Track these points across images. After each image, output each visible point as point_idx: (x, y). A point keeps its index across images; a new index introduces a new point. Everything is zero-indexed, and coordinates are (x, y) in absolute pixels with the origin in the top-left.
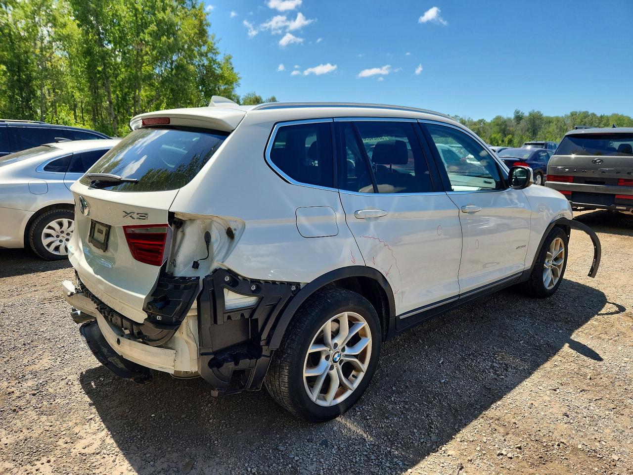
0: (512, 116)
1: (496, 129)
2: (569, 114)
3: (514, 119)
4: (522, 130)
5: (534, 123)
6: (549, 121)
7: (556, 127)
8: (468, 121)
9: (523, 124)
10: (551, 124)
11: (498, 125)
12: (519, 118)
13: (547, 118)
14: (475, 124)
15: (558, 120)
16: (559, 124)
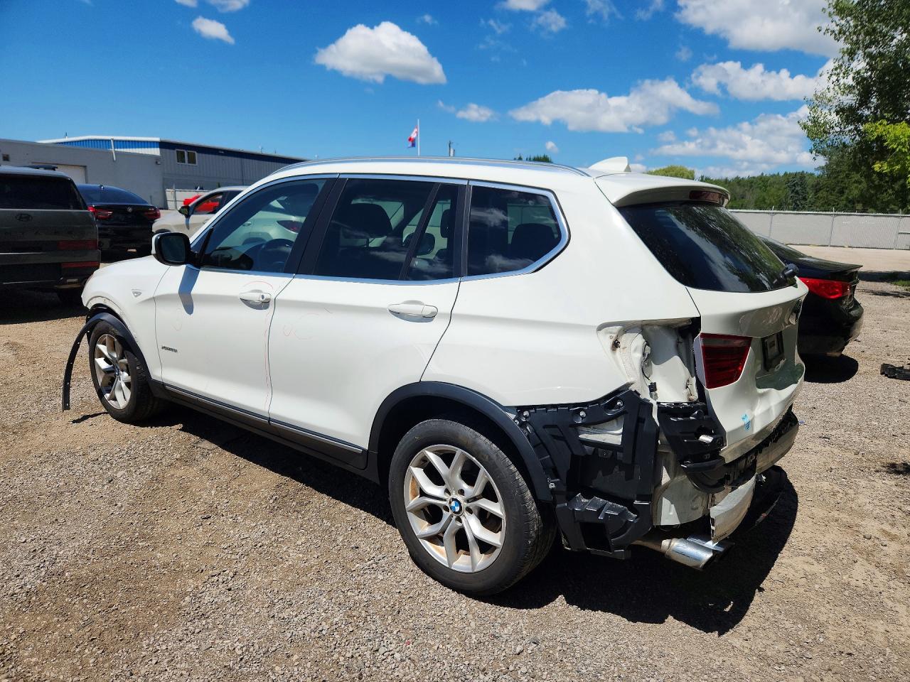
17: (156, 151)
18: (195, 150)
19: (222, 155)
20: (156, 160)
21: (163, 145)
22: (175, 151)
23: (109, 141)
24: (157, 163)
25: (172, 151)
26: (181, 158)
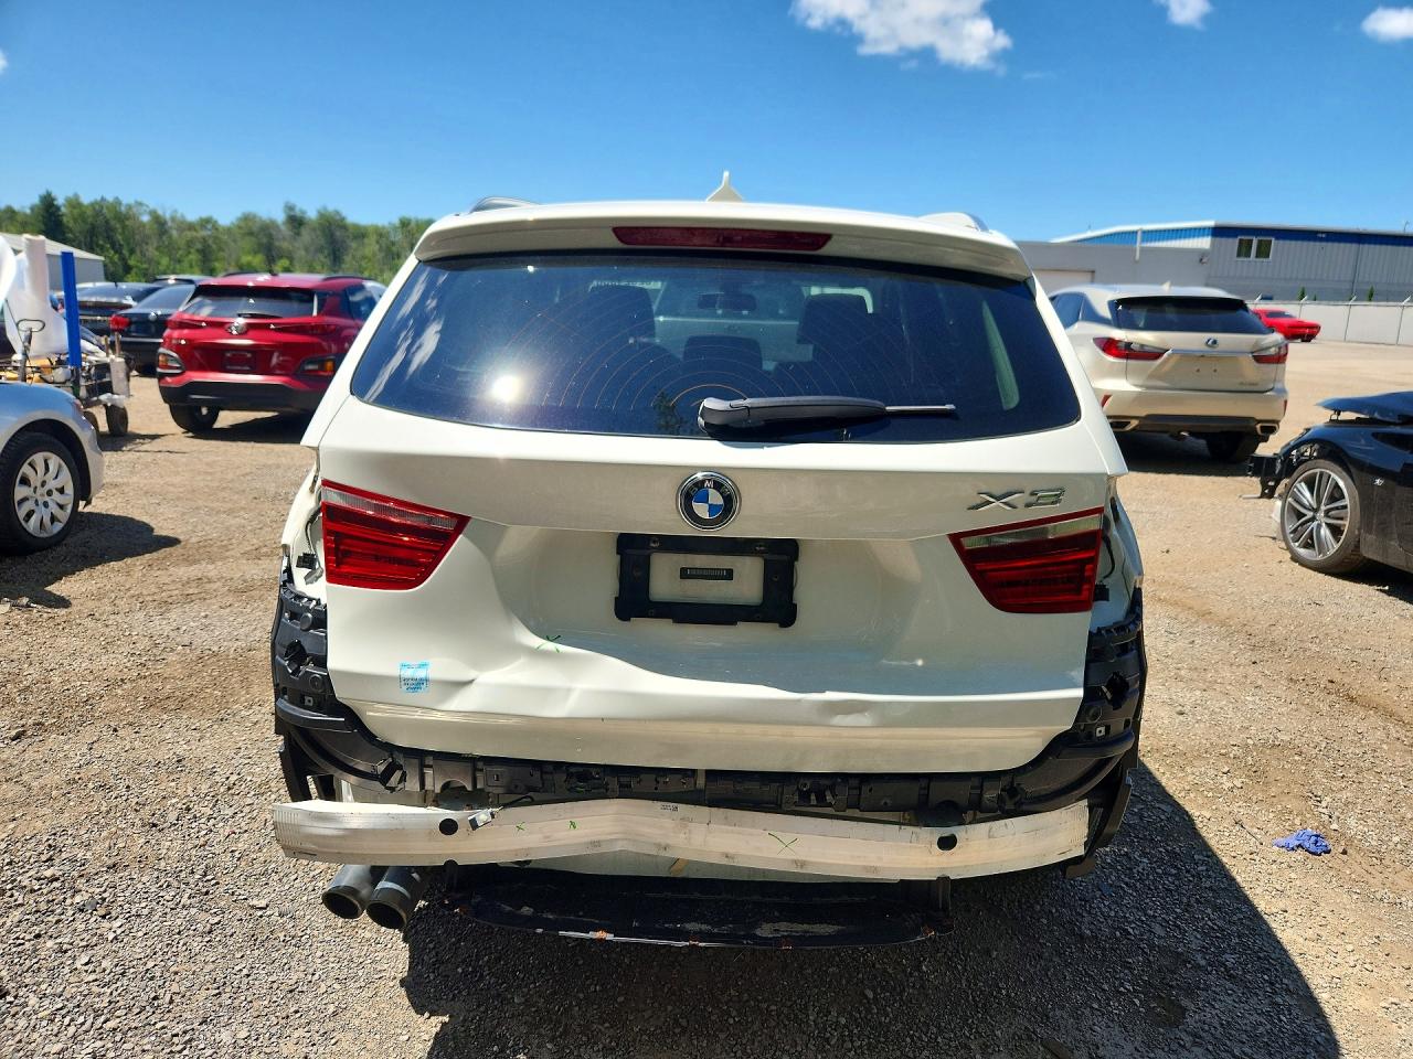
0: (279, 217)
1: (248, 243)
2: (396, 221)
3: (284, 223)
4: (306, 250)
5: (332, 235)
6: (361, 234)
7: (377, 247)
8: (173, 219)
9: (306, 236)
10: (366, 240)
11: (251, 234)
12: (296, 222)
13: (356, 227)
14: (191, 227)
15: (380, 234)
16: (384, 242)
17: (1204, 243)
18: (1272, 236)
19: (1321, 240)
20: (1202, 256)
21: (1219, 232)
22: (1237, 241)
23: (1135, 233)
24: (1201, 260)
25: (1230, 240)
26: (1244, 250)
